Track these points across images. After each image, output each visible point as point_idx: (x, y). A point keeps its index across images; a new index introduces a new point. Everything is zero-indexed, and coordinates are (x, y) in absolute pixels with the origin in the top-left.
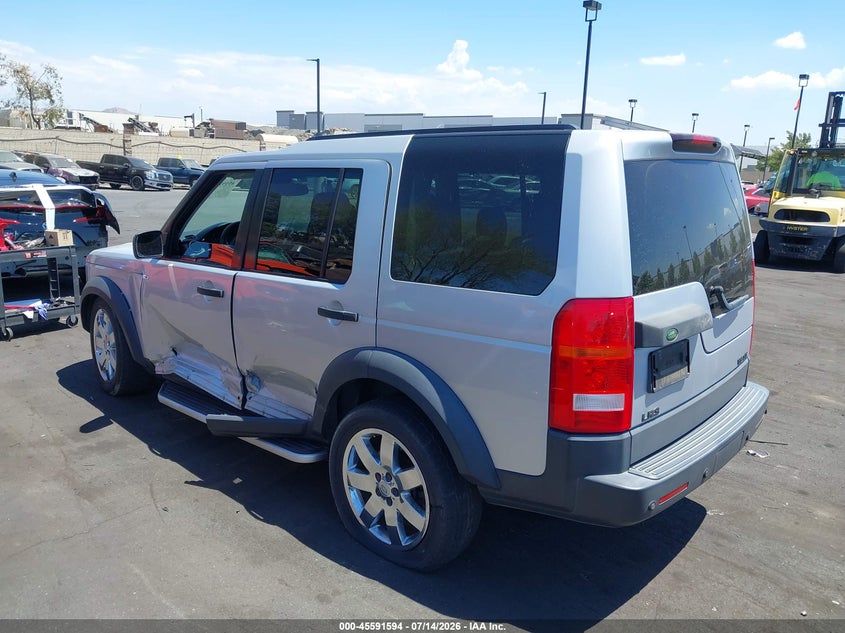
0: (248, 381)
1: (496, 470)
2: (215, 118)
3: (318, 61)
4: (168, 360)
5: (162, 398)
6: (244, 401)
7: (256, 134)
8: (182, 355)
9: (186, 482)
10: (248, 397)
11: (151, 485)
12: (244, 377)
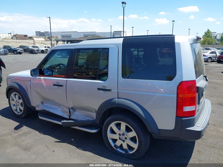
0: (71, 110)
1: (159, 129)
2: (18, 34)
3: (50, 17)
4: (40, 106)
5: (40, 117)
6: (70, 116)
7: (31, 38)
8: (45, 104)
9: (55, 142)
10: (71, 115)
11: (45, 144)
12: (69, 109)
